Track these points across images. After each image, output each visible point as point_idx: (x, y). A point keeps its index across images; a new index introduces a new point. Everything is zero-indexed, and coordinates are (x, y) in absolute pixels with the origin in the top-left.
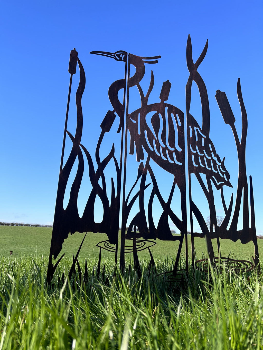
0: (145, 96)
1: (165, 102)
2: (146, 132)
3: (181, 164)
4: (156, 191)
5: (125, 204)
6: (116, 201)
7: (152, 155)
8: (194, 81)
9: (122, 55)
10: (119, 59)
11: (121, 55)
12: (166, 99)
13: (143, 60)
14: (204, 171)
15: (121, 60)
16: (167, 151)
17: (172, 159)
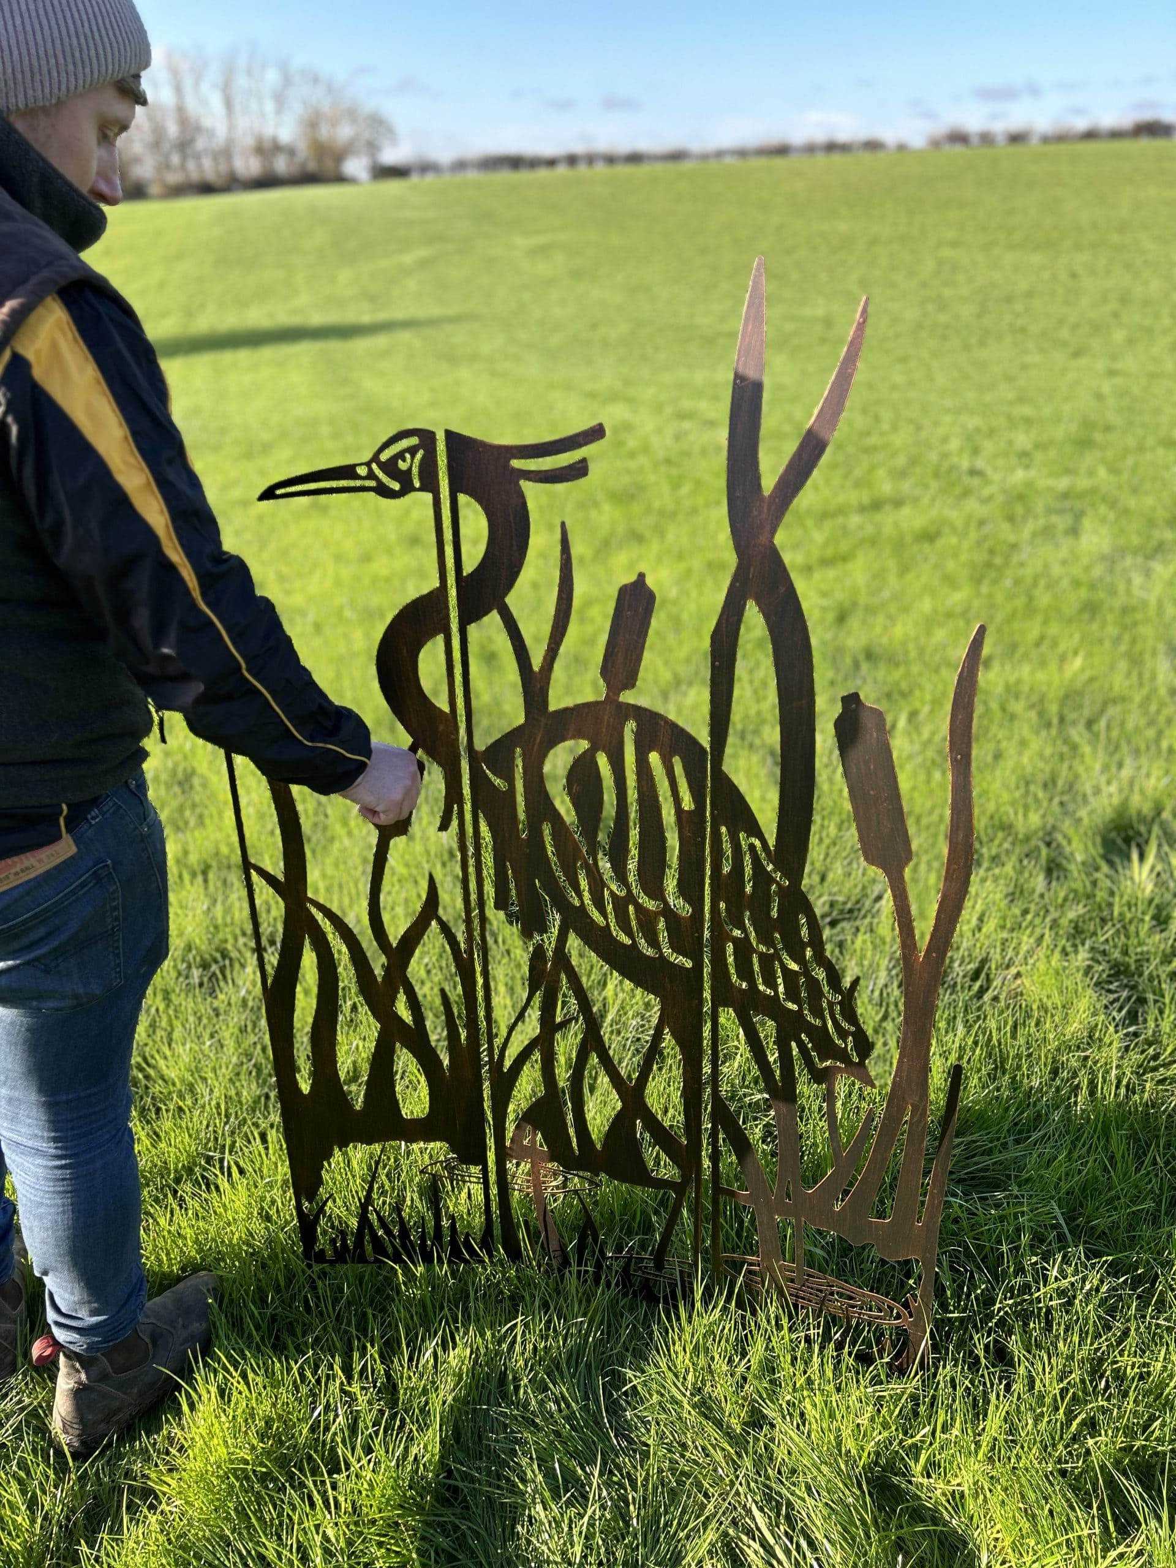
0: (536, 668)
1: (628, 697)
2: (547, 830)
3: (687, 964)
5: (496, 1065)
6: (466, 1054)
7: (575, 920)
8: (752, 605)
9: (408, 456)
10: (396, 486)
11: (404, 460)
12: (630, 681)
13: (516, 463)
15: (407, 488)
16: (631, 908)
17: (654, 943)
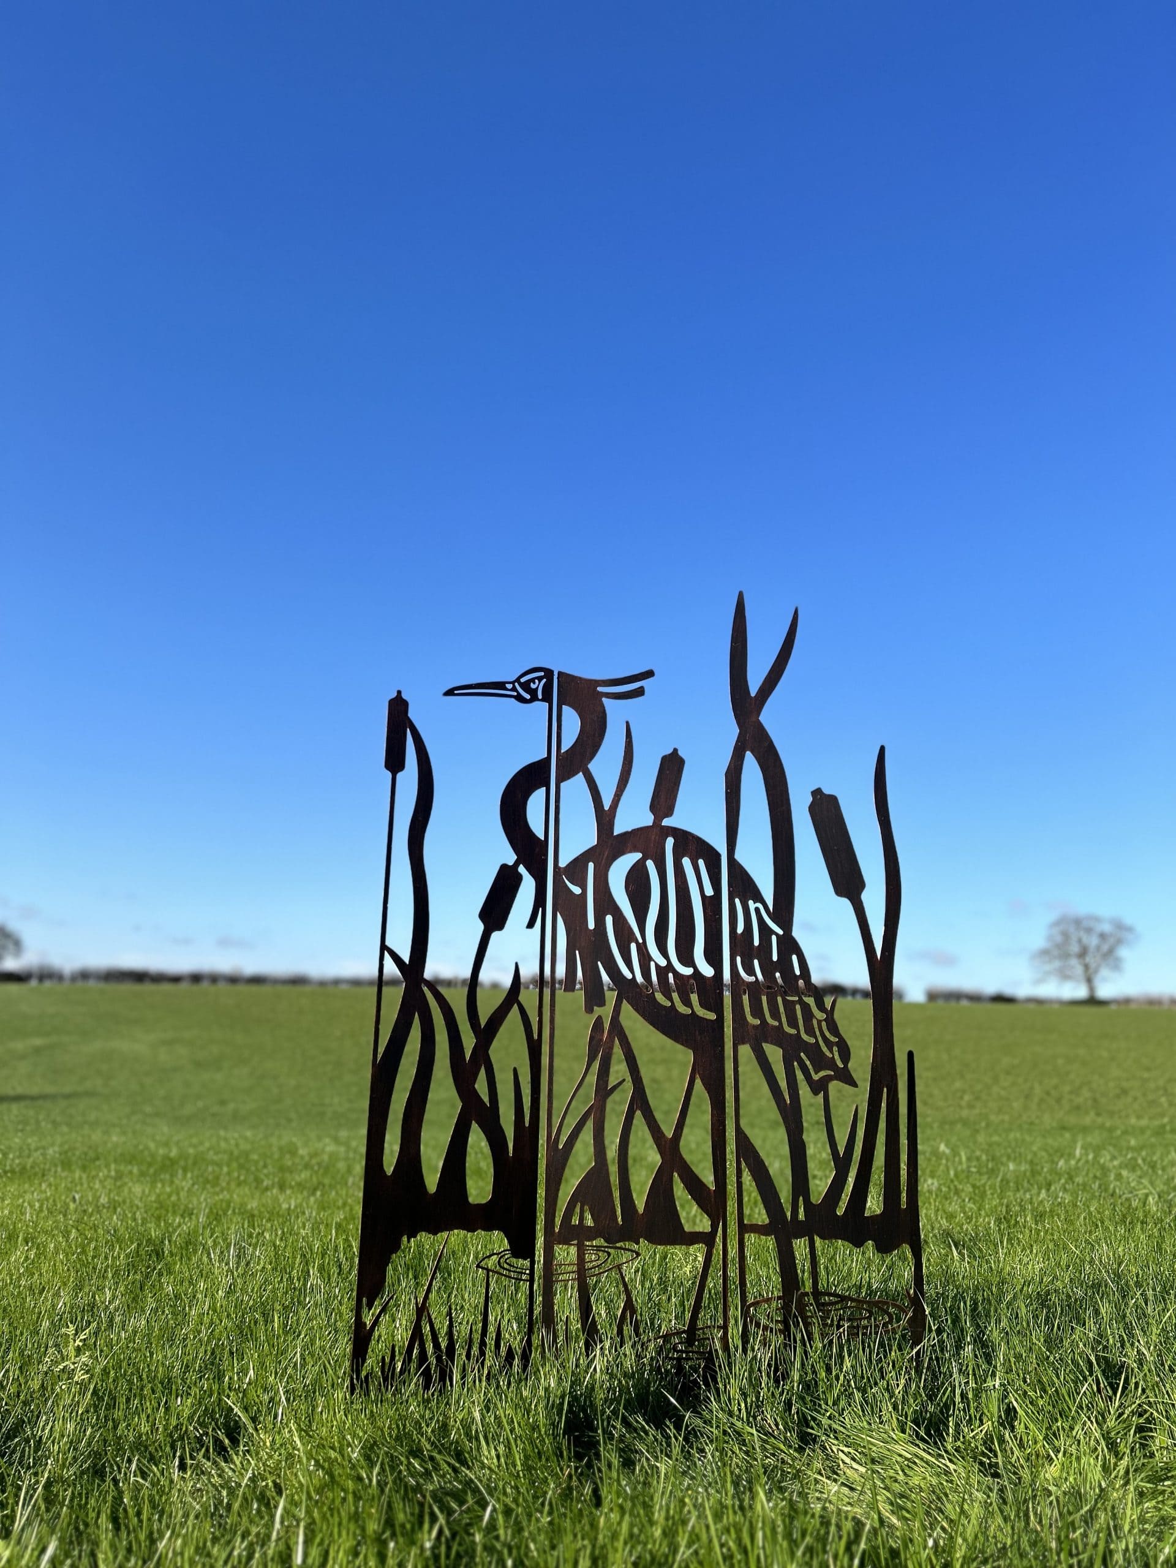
0: (607, 807)
1: (666, 822)
2: (609, 919)
3: (712, 1016)
4: (640, 1101)
5: (552, 1144)
6: (527, 1135)
7: (628, 991)
8: (749, 755)
9: (537, 681)
10: (528, 697)
11: (534, 683)
12: (669, 812)
13: (600, 689)
14: (778, 1037)
15: (534, 698)
16: (671, 975)
17: (687, 1003)
